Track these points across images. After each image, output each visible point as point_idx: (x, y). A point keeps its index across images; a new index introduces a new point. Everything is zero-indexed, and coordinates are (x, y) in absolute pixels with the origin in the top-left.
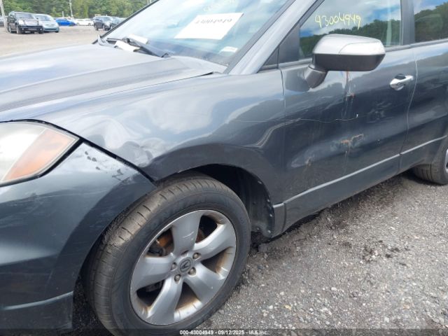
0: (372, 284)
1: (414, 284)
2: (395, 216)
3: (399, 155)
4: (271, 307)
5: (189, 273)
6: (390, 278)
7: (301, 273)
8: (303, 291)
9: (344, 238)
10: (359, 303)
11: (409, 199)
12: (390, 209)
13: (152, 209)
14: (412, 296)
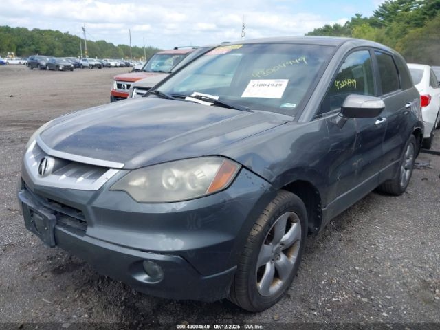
0: (379, 264)
1: (406, 261)
2: (375, 219)
3: (378, 173)
4: (323, 282)
5: (277, 259)
6: (390, 259)
7: (331, 260)
8: (338, 271)
9: (348, 236)
10: (376, 274)
11: (380, 207)
12: (369, 214)
13: (270, 210)
14: (407, 267)
